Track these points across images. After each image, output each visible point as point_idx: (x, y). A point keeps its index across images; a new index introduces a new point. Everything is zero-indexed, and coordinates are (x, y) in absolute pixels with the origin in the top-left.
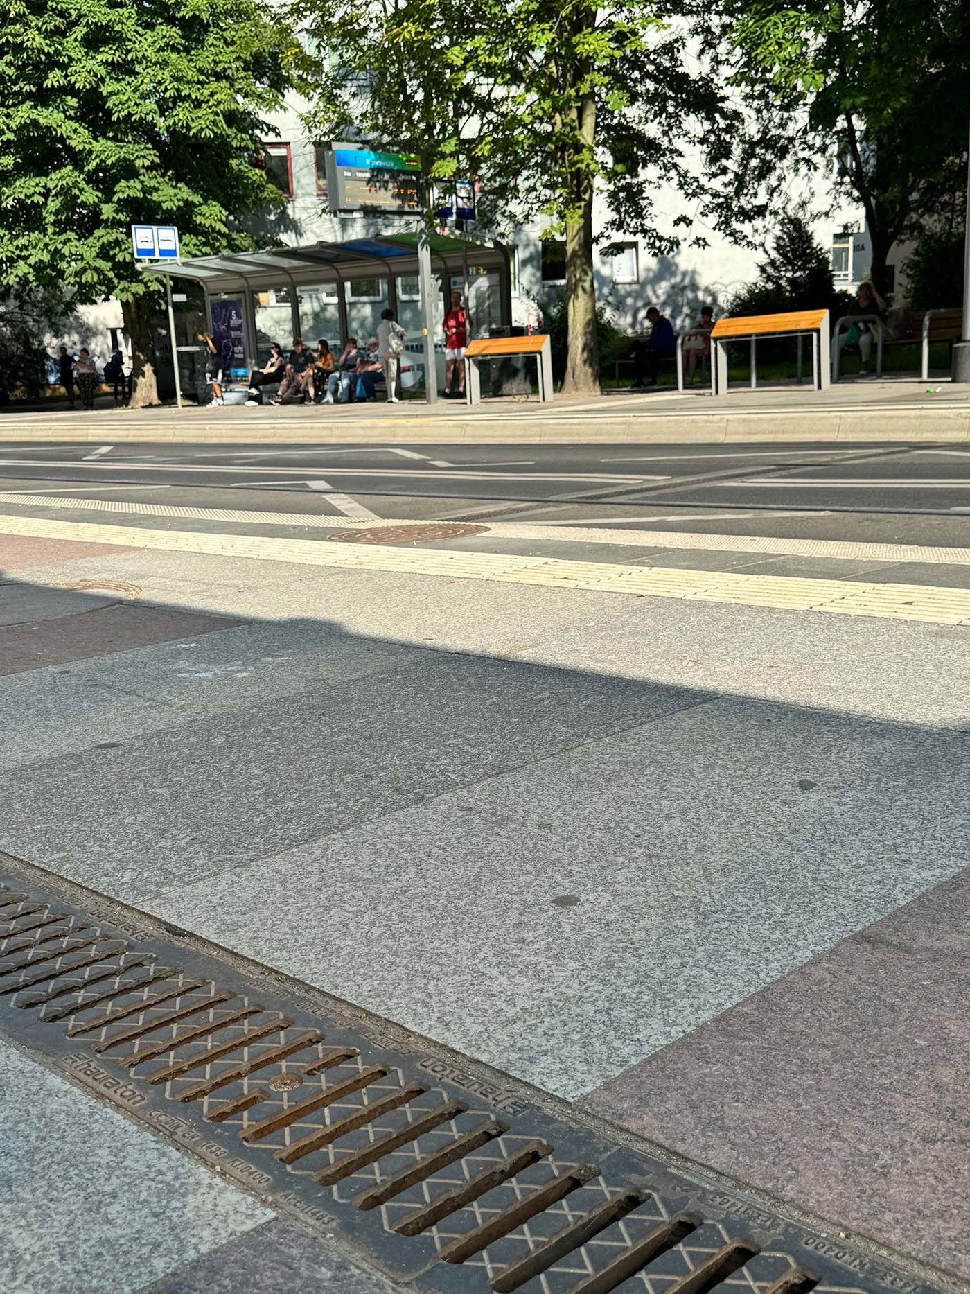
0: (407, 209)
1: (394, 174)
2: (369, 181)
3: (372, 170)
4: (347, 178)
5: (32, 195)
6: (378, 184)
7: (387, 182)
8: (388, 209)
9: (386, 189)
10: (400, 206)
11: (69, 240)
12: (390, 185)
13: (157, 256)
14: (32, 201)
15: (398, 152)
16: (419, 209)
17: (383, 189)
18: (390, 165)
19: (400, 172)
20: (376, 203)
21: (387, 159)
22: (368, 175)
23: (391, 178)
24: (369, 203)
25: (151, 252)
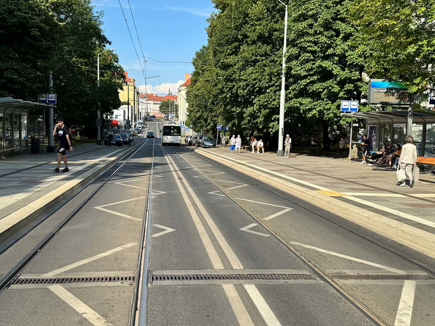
0: (402, 103)
1: (397, 90)
2: (386, 93)
3: (388, 89)
4: (375, 92)
5: (319, 89)
6: (389, 94)
7: (394, 93)
8: (393, 103)
9: (393, 96)
10: (399, 102)
11: (329, 104)
12: (396, 94)
13: (349, 111)
14: (319, 91)
15: (402, 82)
16: (409, 103)
17: (392, 96)
18: (397, 87)
19: (400, 89)
20: (387, 101)
21: (395, 84)
22: (385, 91)
23: (396, 92)
24: (384, 101)
25: (348, 109)
